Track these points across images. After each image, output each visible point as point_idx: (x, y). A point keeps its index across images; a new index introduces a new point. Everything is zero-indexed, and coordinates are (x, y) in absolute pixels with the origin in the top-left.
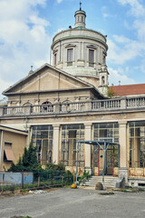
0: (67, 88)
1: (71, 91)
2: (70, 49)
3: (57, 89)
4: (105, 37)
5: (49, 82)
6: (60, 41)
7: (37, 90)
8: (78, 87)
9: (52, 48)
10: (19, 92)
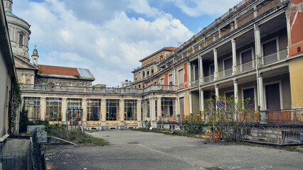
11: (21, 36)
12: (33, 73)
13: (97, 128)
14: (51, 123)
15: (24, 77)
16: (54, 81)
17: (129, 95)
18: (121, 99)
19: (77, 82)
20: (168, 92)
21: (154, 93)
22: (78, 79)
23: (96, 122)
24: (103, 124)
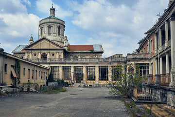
0: (53, 48)
1: (55, 49)
2: (50, 28)
3: (49, 48)
4: (64, 22)
5: (45, 45)
6: (45, 23)
7: (40, 48)
8: (58, 48)
9: (39, 26)
10: (30, 48)
11: (59, 29)
12: (62, 51)
13: (93, 85)
14: (65, 81)
15: (58, 54)
16: (77, 55)
17: (115, 62)
18: (109, 65)
19: (92, 55)
20: (141, 59)
21: (129, 61)
22: (92, 52)
23: (92, 82)
24: (97, 83)
